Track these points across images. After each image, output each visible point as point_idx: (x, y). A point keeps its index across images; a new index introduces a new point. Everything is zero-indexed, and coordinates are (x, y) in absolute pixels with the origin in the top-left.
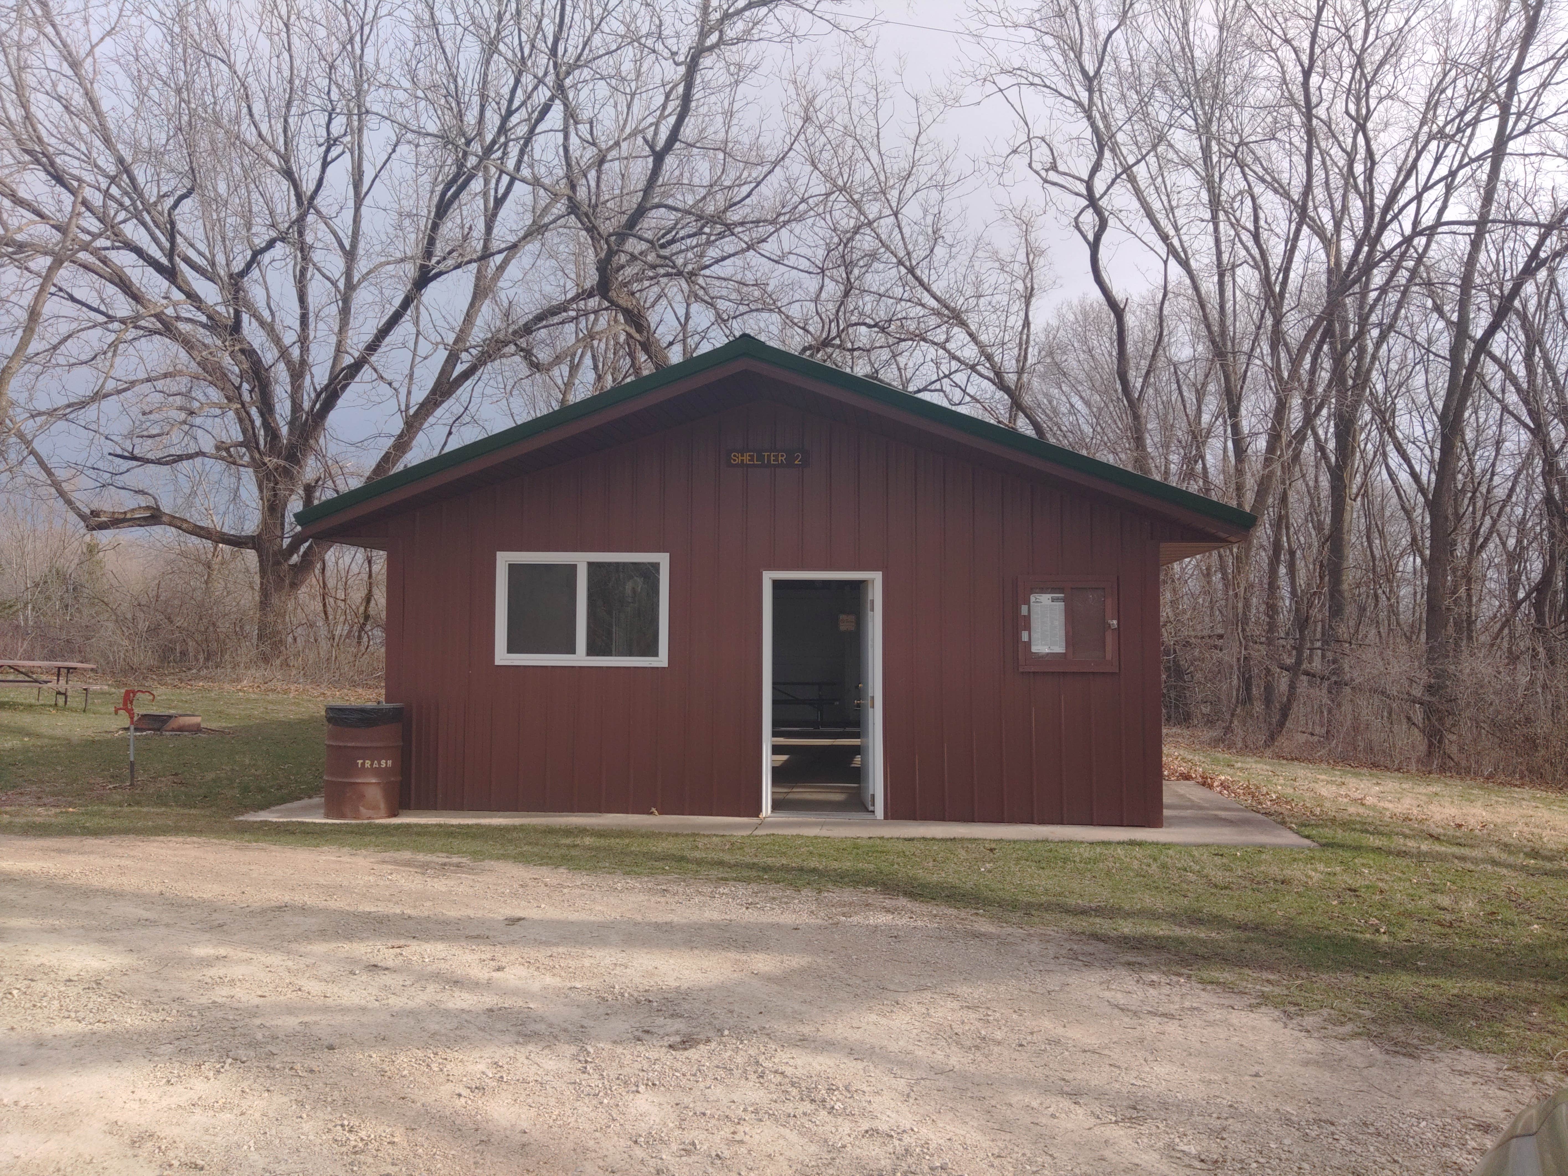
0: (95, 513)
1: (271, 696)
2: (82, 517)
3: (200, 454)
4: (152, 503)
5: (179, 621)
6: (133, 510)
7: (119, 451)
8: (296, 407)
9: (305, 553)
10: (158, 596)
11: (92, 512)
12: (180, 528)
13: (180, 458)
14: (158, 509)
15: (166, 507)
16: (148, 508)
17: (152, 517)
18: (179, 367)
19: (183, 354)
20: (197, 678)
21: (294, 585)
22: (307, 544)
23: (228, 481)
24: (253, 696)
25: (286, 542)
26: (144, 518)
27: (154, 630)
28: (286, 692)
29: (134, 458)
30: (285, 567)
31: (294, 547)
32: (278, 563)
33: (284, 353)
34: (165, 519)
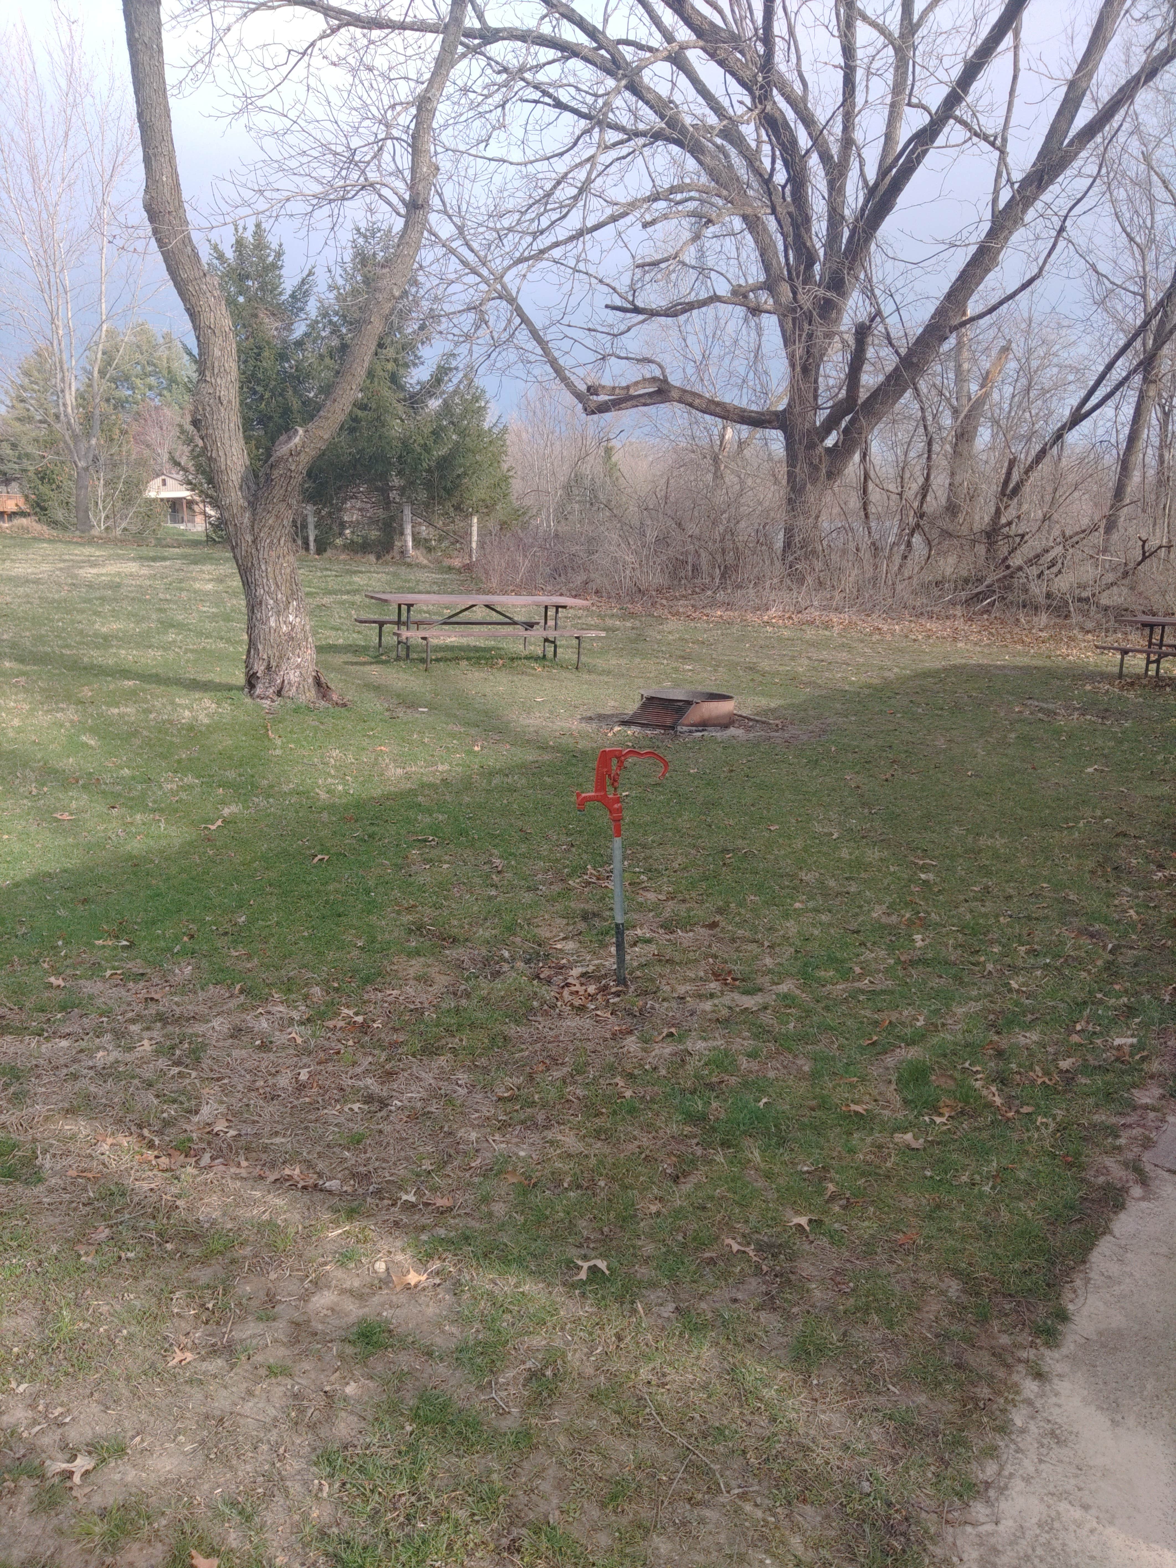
0: (593, 390)
1: (810, 633)
2: (578, 395)
3: (715, 298)
4: (658, 373)
5: (692, 529)
6: (636, 383)
7: (618, 302)
8: (835, 217)
9: (846, 428)
10: (666, 498)
11: (589, 388)
12: (691, 405)
13: (690, 307)
14: (665, 381)
15: (675, 380)
16: (654, 379)
17: (660, 392)
18: (687, 180)
19: (691, 163)
20: (713, 604)
21: (831, 475)
22: (848, 418)
23: (748, 338)
24: (786, 633)
25: (822, 416)
26: (650, 394)
27: (663, 541)
28: (827, 626)
29: (637, 310)
30: (820, 450)
31: (831, 424)
32: (811, 446)
33: (818, 140)
34: (675, 394)
